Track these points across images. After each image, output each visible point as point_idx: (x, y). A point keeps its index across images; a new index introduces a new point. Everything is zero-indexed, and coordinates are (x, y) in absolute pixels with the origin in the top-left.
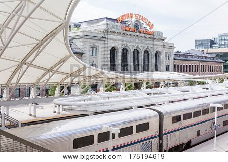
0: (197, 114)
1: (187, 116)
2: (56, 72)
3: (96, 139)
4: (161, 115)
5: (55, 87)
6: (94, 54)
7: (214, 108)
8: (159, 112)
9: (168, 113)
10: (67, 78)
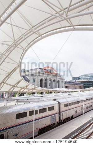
0: (75, 103)
1: (71, 104)
2: (16, 87)
3: (28, 114)
4: (59, 103)
5: (16, 93)
6: (34, 81)
7: (82, 101)
8: (58, 102)
9: (63, 102)
10: (21, 90)
